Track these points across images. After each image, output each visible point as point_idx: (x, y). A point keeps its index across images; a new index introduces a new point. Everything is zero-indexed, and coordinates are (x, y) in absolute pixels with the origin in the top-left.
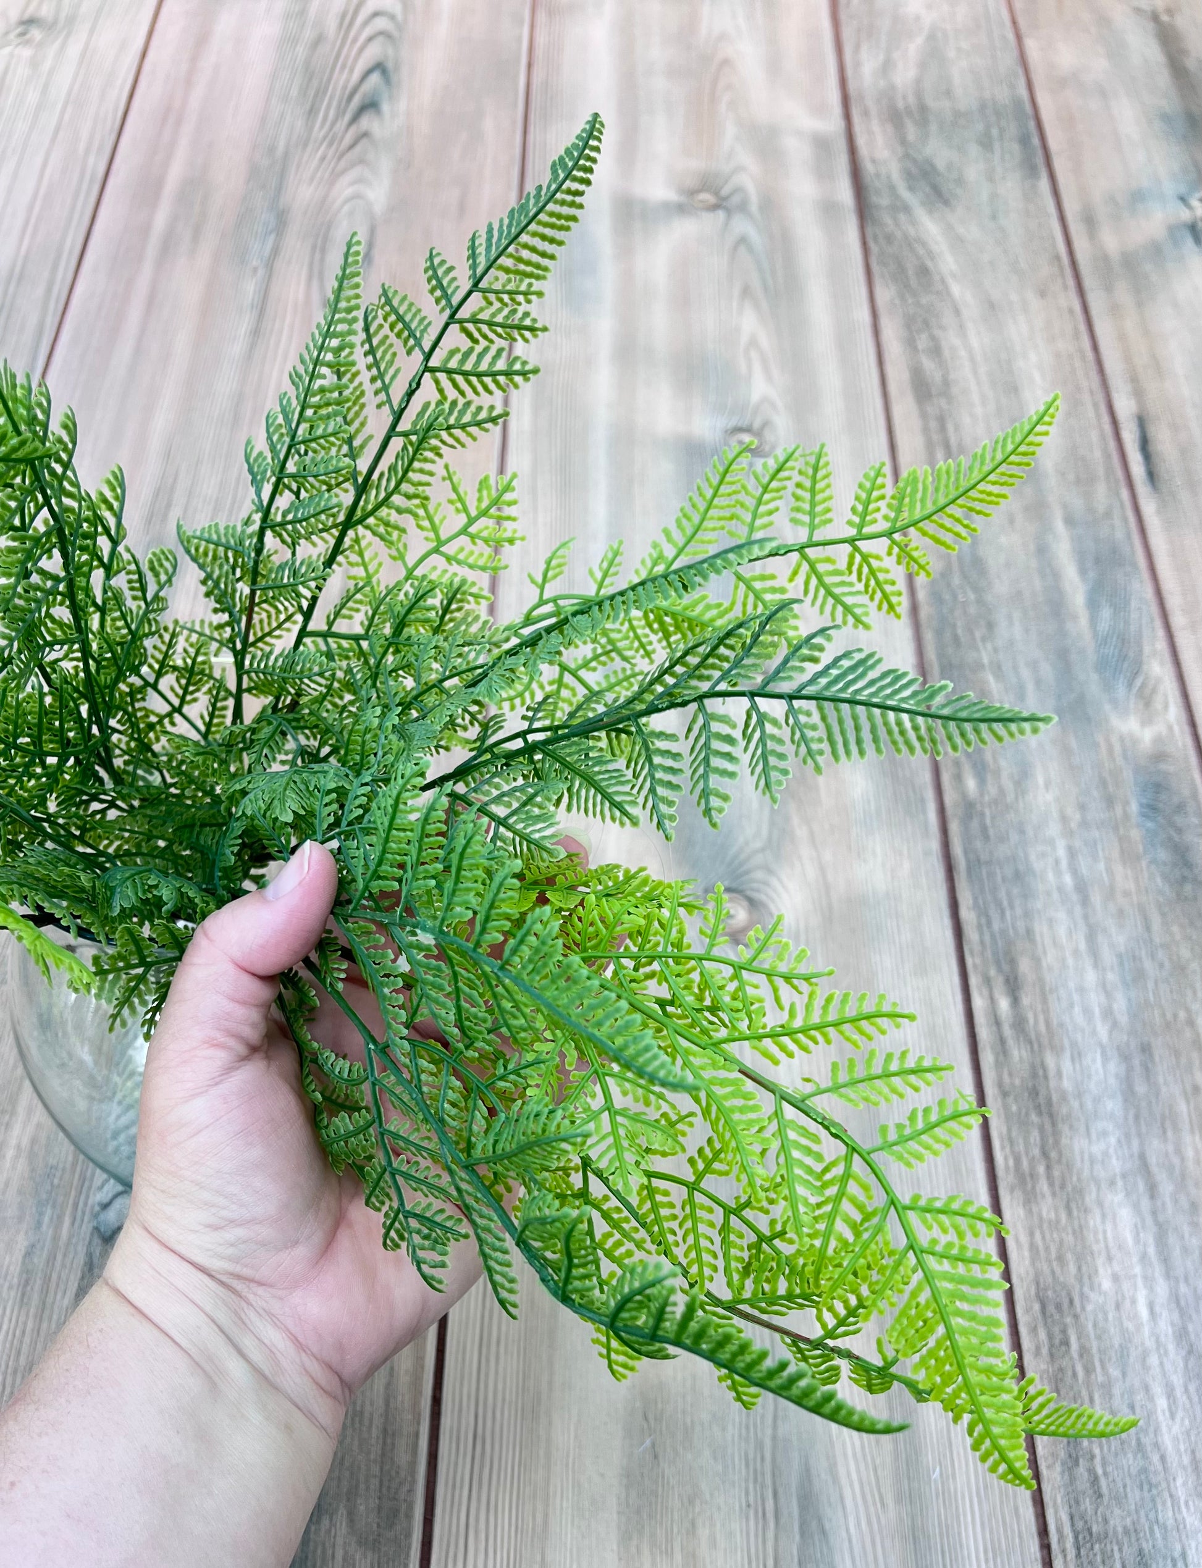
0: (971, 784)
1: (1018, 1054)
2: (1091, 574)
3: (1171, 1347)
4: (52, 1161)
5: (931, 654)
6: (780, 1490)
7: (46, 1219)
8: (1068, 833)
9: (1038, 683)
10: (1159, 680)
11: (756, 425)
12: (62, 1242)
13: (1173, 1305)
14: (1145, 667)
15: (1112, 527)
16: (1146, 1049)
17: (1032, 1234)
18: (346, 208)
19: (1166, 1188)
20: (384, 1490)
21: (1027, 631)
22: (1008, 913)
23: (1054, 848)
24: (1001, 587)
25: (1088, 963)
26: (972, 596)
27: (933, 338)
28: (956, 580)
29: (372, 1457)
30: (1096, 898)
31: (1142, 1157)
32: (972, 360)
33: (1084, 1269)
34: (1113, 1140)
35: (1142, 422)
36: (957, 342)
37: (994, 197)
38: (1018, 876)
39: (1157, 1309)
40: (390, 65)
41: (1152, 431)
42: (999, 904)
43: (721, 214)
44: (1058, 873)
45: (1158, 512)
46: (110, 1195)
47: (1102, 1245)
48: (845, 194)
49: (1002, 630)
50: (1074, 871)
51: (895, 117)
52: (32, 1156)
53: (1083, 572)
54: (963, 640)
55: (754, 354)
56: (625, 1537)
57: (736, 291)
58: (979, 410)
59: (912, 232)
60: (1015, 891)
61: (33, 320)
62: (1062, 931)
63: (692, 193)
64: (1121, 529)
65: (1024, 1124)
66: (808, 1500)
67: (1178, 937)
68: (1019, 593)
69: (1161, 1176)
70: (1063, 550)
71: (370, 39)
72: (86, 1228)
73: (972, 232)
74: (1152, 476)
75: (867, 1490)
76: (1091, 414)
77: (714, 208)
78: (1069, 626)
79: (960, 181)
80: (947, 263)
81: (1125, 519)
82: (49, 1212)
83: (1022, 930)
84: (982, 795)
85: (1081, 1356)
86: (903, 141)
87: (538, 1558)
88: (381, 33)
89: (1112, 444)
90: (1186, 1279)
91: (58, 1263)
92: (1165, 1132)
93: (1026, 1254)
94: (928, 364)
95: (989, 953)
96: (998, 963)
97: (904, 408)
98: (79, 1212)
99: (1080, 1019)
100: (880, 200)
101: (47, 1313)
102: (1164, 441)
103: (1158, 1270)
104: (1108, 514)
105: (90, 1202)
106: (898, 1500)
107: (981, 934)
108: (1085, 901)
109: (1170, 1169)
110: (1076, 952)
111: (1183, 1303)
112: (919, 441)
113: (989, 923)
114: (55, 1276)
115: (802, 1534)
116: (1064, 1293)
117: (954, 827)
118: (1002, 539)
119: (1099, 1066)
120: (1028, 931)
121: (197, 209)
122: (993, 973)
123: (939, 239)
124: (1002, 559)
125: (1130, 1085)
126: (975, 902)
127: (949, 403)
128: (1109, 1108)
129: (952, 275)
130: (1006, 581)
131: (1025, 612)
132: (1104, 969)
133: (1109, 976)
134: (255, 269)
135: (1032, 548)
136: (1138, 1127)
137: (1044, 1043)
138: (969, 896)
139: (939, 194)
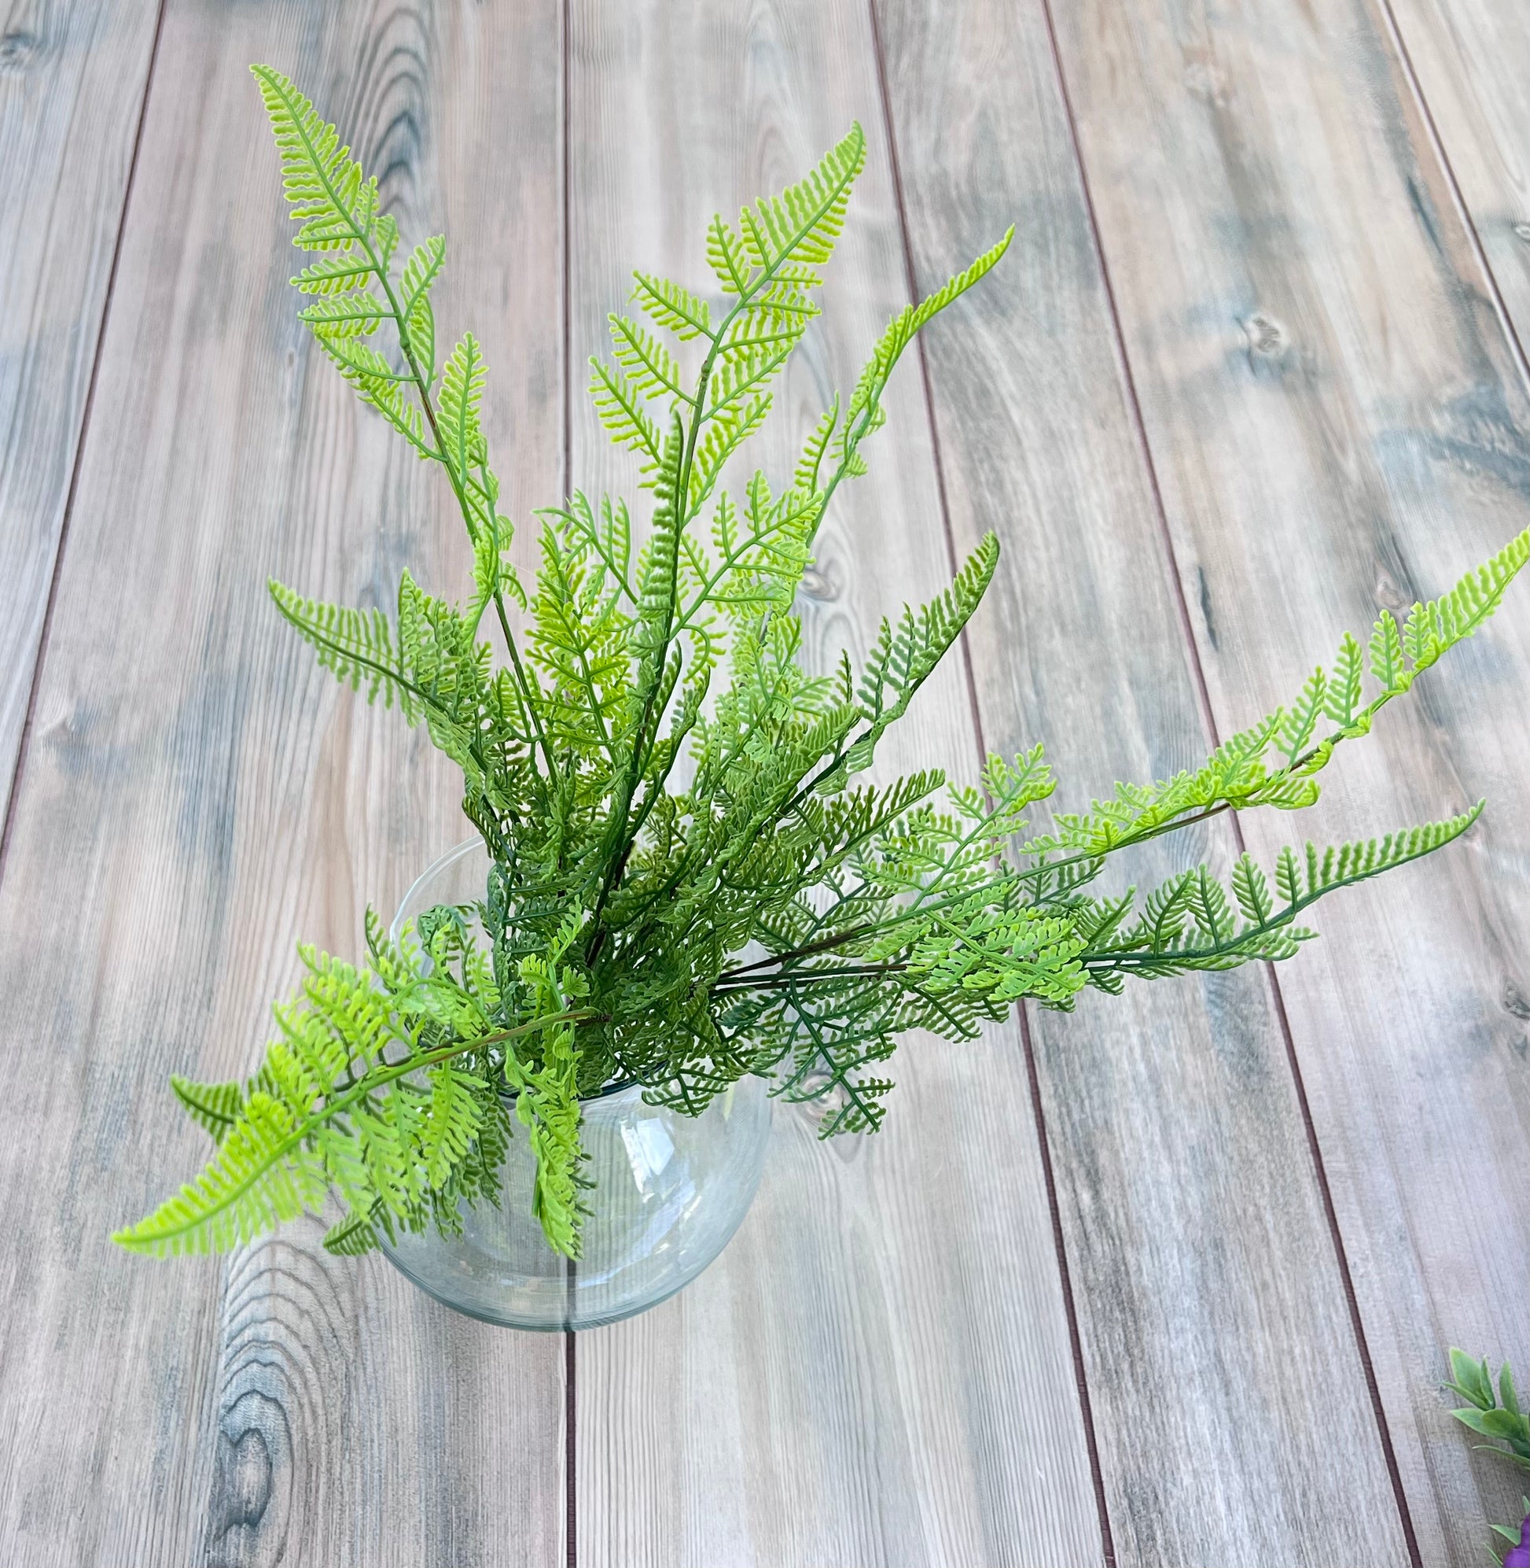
1: (1100, 1247)
2: (1157, 741)
3: (1246, 1540)
4: (173, 1363)
7: (173, 1424)
8: (1141, 1021)
10: (1223, 859)
12: (191, 1447)
13: (1248, 1500)
14: (1210, 844)
15: (1176, 689)
16: (1218, 1245)
17: (1119, 1431)
19: (1239, 1384)
22: (1087, 1104)
23: (1128, 1036)
24: (1069, 754)
25: (1163, 1155)
27: (993, 469)
30: (1169, 1089)
31: (1217, 1354)
32: (1034, 496)
33: (1167, 1464)
35: (1202, 575)
36: (1018, 475)
37: (1051, 307)
38: (1094, 1064)
39: (1233, 1504)
40: (417, 115)
41: (1211, 583)
42: (1078, 1093)
44: (1132, 1062)
45: (1220, 674)
46: (234, 1398)
47: (1183, 1441)
48: (901, 297)
50: (1148, 1062)
51: (948, 209)
52: (151, 1356)
53: (1148, 739)
57: (795, 408)
58: (1042, 555)
59: (969, 344)
60: (1093, 1079)
61: (57, 409)
62: (1138, 1122)
64: (1184, 692)
65: (1108, 1320)
67: (1245, 1130)
68: (1087, 760)
69: (1235, 1374)
70: (1128, 712)
71: (393, 82)
72: (214, 1433)
73: (1030, 348)
74: (1212, 633)
76: (1153, 562)
79: (1017, 288)
80: (1007, 383)
81: (1189, 682)
82: (174, 1415)
83: (1100, 1122)
85: (1166, 1550)
86: (958, 239)
88: (405, 74)
89: (1174, 597)
90: (1259, 1475)
91: (189, 1471)
92: (1237, 1329)
93: (1115, 1450)
94: (989, 499)
95: (1070, 1144)
96: (1079, 1154)
98: (205, 1416)
99: (1157, 1214)
101: (183, 1521)
102: (1223, 595)
103: (1233, 1466)
104: (1172, 676)
105: (215, 1405)
107: (1062, 1123)
108: (1158, 1091)
109: (1243, 1366)
110: (1151, 1144)
111: (1256, 1498)
113: (1069, 1113)
114: (187, 1484)
116: (1149, 1490)
118: (1070, 700)
119: (1176, 1261)
120: (1106, 1122)
121: (221, 281)
122: (1074, 1165)
123: (998, 355)
124: (1069, 723)
125: (1204, 1282)
126: (1056, 1091)
127: (1013, 544)
128: (1186, 1305)
129: (1012, 397)
130: (1074, 747)
131: (1093, 782)
132: (1178, 1162)
133: (1184, 1170)
134: (291, 357)
135: (1098, 710)
136: (1213, 1324)
137: (1125, 1237)
138: (1049, 1083)
139: (996, 302)
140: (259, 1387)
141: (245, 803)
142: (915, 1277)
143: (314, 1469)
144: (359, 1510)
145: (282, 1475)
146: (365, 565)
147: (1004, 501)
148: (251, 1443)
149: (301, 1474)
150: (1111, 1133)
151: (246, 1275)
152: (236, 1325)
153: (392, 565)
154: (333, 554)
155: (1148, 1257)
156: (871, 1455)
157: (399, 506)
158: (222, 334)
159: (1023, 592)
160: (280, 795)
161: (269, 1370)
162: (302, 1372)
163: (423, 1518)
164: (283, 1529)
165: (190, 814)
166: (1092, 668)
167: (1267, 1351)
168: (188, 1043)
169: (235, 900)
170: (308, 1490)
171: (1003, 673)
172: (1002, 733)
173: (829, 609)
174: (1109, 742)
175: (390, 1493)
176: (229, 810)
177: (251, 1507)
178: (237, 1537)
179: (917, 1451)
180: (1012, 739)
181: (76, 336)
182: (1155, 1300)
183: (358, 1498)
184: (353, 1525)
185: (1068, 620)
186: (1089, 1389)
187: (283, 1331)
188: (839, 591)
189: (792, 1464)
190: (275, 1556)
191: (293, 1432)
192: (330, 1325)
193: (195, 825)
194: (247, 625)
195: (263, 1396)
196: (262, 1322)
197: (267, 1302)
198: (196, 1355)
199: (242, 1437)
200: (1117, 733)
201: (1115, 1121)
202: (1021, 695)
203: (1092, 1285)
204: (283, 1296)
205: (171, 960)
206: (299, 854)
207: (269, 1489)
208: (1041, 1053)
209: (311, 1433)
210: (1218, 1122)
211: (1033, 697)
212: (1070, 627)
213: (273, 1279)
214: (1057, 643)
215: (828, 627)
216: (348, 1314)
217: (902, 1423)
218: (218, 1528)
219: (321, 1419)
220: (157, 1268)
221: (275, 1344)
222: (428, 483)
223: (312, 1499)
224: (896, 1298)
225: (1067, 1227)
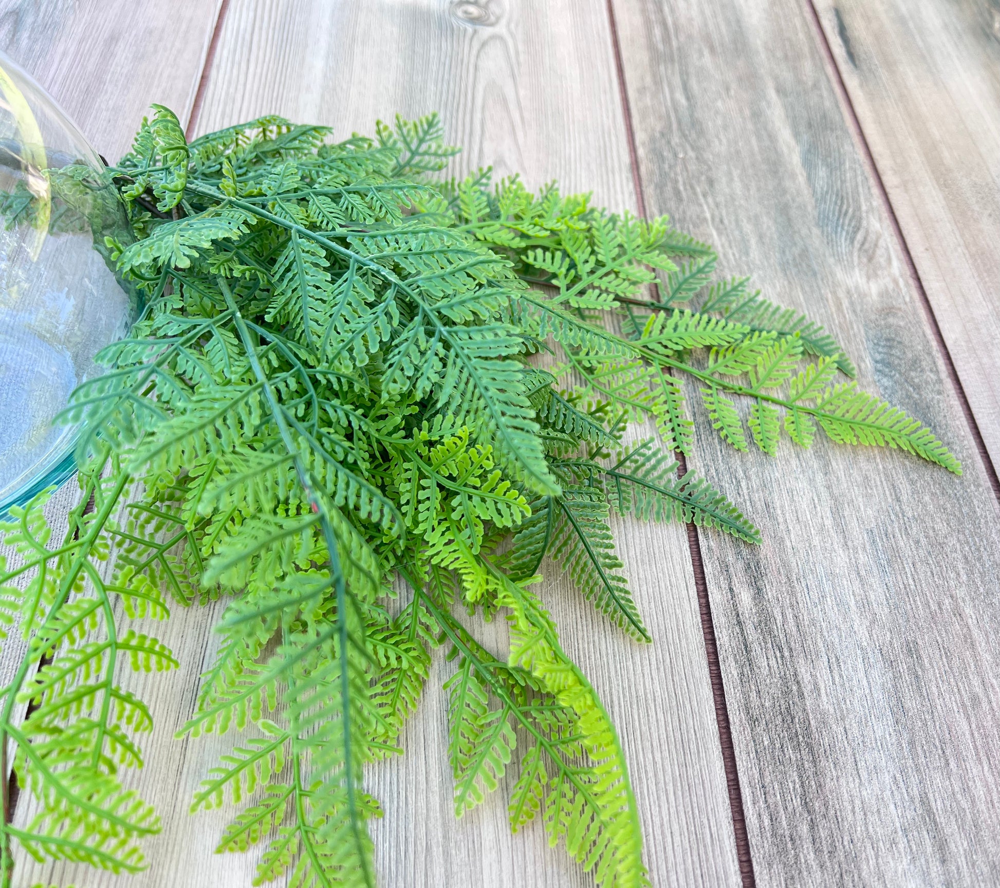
2: (805, 137)
9: (761, 237)
10: (879, 237)
14: (865, 222)
15: (821, 96)
19: (958, 845)
21: (747, 187)
22: (743, 484)
24: (720, 146)
26: (691, 154)
28: (676, 140)
31: (924, 801)
34: (887, 779)
35: (838, 14)
41: (847, 20)
45: (861, 86)
49: (722, 185)
53: (796, 135)
54: (684, 194)
62: (804, 504)
64: (831, 99)
68: (738, 152)
69: (950, 829)
70: (777, 115)
74: (851, 56)
76: (793, 4)
78: (787, 183)
81: (832, 91)
89: (814, 29)
92: (947, 763)
99: (834, 615)
102: (858, 28)
104: (815, 86)
109: (960, 817)
110: (821, 528)
112: (638, 20)
118: (719, 104)
119: (862, 674)
120: (767, 505)
122: (731, 559)
124: (719, 122)
125: (899, 699)
128: (879, 733)
130: (724, 141)
131: (743, 169)
132: (855, 549)
133: (862, 558)
135: (747, 112)
136: (915, 757)
137: (797, 647)
150: (773, 518)
155: (825, 672)
166: (740, 79)
167: (989, 791)
171: (655, 83)
172: (653, 130)
173: (486, 32)
174: (759, 138)
180: (663, 134)
182: (838, 730)
185: (716, 44)
188: (498, 19)
200: (766, 129)
201: (778, 504)
202: (672, 100)
203: (756, 713)
210: (898, 500)
211: (683, 101)
212: (719, 50)
214: (707, 59)
215: (483, 45)
225: (723, 637)
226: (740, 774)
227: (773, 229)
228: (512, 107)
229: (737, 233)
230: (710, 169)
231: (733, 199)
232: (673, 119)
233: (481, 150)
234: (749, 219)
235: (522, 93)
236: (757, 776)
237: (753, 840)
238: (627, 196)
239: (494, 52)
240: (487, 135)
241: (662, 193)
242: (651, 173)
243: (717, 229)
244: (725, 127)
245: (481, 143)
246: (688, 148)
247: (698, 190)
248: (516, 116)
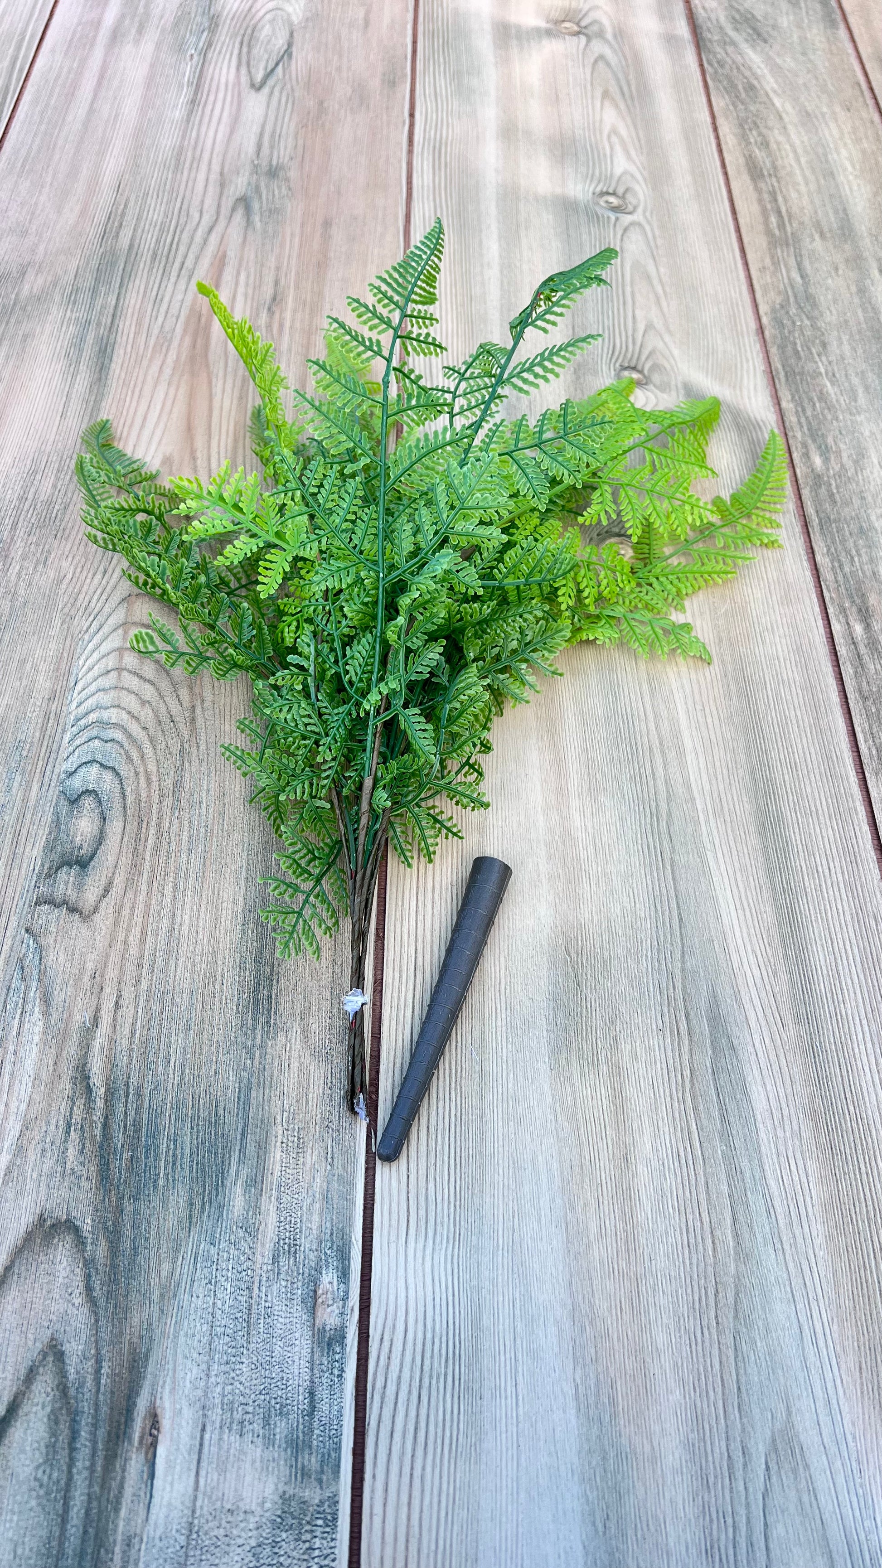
0: (818, 461)
1: (873, 666)
4: (21, 737)
5: (777, 364)
6: (692, 1014)
7: (16, 784)
9: (867, 388)
11: (620, 191)
12: (31, 804)
18: (268, 17)
20: (334, 1011)
21: (855, 350)
22: (856, 559)
24: (830, 317)
26: (807, 322)
27: (760, 134)
28: (793, 311)
29: (323, 983)
32: (795, 152)
36: (781, 138)
37: (803, 39)
38: (862, 531)
42: (848, 552)
43: (583, 39)
46: (75, 766)
48: (683, 29)
49: (833, 346)
54: (802, 353)
55: (614, 139)
56: (555, 1051)
57: (598, 94)
58: (803, 188)
59: (739, 59)
60: (861, 542)
63: (557, 22)
66: (716, 1020)
68: (846, 322)
72: (54, 792)
73: (788, 62)
75: (768, 1012)
77: (578, 33)
79: (774, 27)
80: (769, 83)
82: (18, 778)
83: (869, 573)
84: (828, 469)
87: (478, 1068)
91: (27, 820)
94: (759, 153)
95: (842, 589)
96: (851, 597)
97: (741, 184)
98: (46, 779)
100: (712, 36)
101: (17, 862)
105: (56, 771)
106: (798, 1021)
107: (835, 574)
112: (756, 208)
113: (841, 567)
114: (24, 832)
115: (714, 1049)
117: (806, 493)
118: (830, 281)
120: (874, 573)
121: (141, 10)
122: (847, 605)
123: (762, 66)
124: (830, 297)
126: (828, 550)
127: (778, 182)
129: (775, 92)
130: (834, 312)
131: (851, 335)
134: (192, 56)
135: (854, 289)
138: (822, 545)
139: (759, 35)
140: (99, 757)
141: (125, 338)
142: (703, 686)
143: (145, 823)
144: (184, 857)
145: (115, 826)
146: (240, 184)
147: (770, 154)
148: (88, 802)
149: (132, 827)
151: (96, 671)
152: (82, 710)
153: (262, 184)
154: (214, 176)
156: (663, 824)
157: (272, 147)
158: (137, 42)
159: (787, 211)
160: (156, 331)
161: (109, 745)
162: (140, 748)
163: (244, 864)
164: (111, 870)
165: (78, 343)
166: (847, 261)
168: (59, 501)
169: (110, 401)
170: (137, 840)
171: (773, 264)
172: (774, 303)
173: (627, 219)
174: (864, 310)
175: (215, 844)
176: (111, 341)
177: (82, 852)
178: (66, 878)
179: (707, 821)
180: (782, 307)
181: (23, 39)
183: (184, 846)
184: (178, 868)
185: (826, 229)
186: (867, 774)
187: (125, 716)
188: (635, 208)
189: (590, 830)
190: (101, 892)
191: (127, 793)
192: (169, 712)
193: (81, 350)
194: (138, 219)
195: (102, 765)
196: (106, 708)
197: (113, 693)
198: (44, 729)
199: (79, 796)
202: (789, 278)
204: (127, 690)
205: (50, 443)
206: (168, 371)
207: (100, 839)
208: (814, 521)
209: (144, 795)
211: (799, 279)
212: (828, 235)
213: (119, 675)
214: (818, 244)
215: (626, 230)
216: (186, 704)
217: (693, 799)
218: (50, 868)
219: (155, 785)
220: (15, 664)
221: (116, 725)
222: (297, 134)
223: (141, 848)
224: (686, 703)
225: (842, 651)
226: (856, 726)
227: (877, 382)
228: (656, 282)
229: (846, 384)
230: (823, 334)
231: (843, 359)
232: (790, 293)
233: (634, 317)
234: (857, 374)
235: (662, 270)
236: (867, 728)
237: (865, 760)
238: (755, 354)
239: (634, 236)
240: (637, 304)
241: (783, 352)
242: (774, 337)
243: (831, 381)
244: (835, 301)
245: (634, 311)
246: (804, 317)
247: (814, 351)
248: (659, 289)
